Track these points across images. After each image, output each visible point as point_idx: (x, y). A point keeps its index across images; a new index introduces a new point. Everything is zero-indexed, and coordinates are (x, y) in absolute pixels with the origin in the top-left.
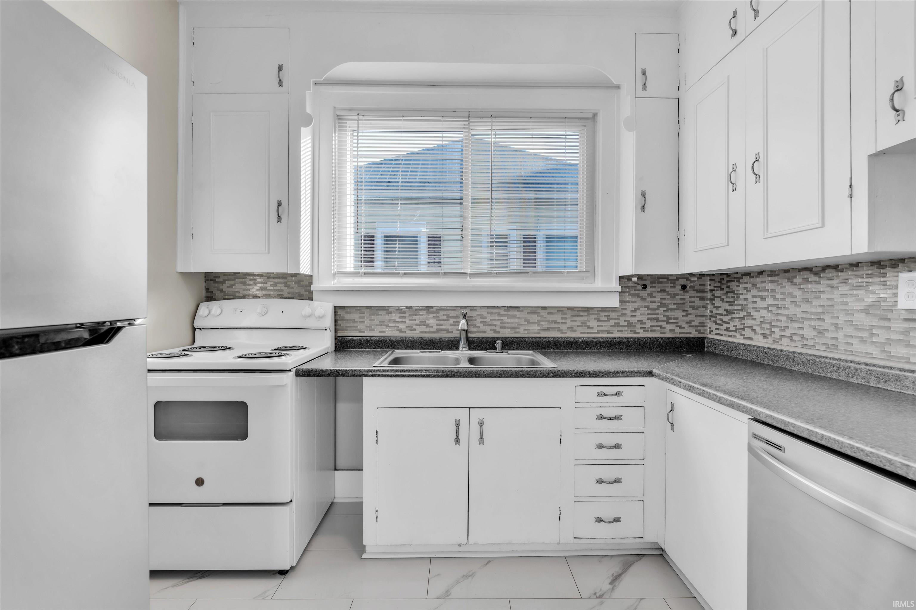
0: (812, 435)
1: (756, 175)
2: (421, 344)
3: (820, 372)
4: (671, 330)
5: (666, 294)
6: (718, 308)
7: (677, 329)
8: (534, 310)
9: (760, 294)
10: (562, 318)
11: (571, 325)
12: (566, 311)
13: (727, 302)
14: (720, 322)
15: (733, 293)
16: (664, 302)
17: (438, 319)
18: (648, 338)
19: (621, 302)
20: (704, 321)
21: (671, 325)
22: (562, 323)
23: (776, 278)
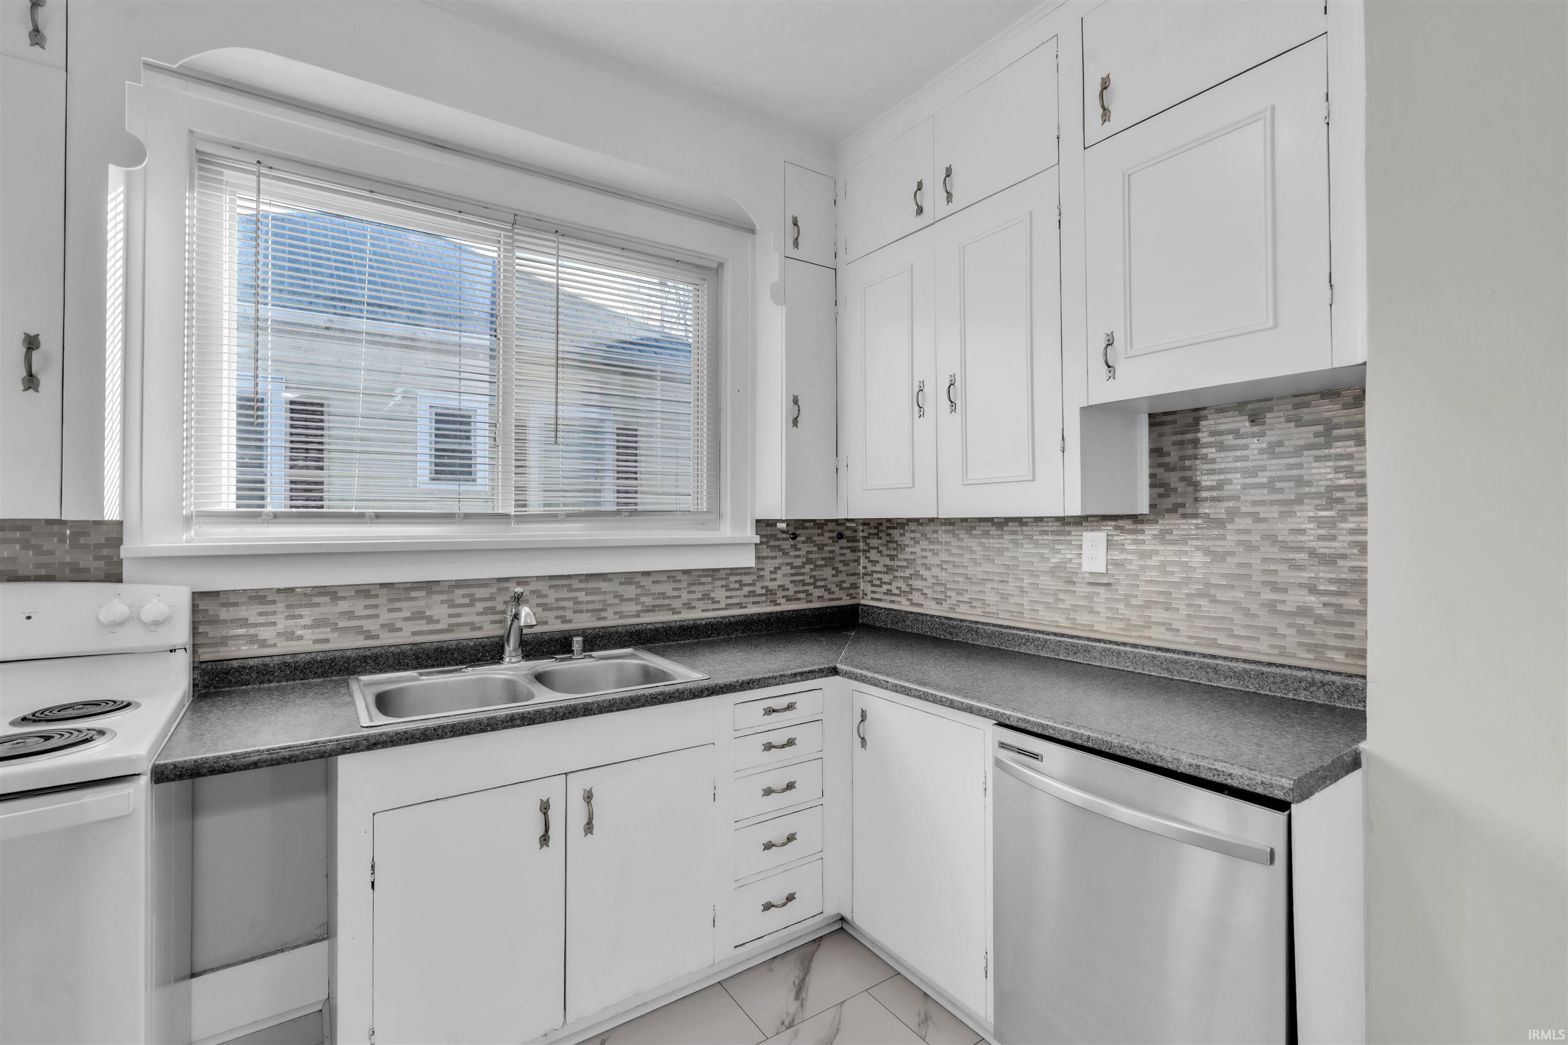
0: (1077, 738)
1: (952, 402)
2: (417, 658)
3: (1007, 645)
4: (819, 597)
5: (813, 544)
6: (874, 563)
7: (826, 595)
8: (629, 578)
9: (932, 547)
10: (674, 589)
11: (688, 599)
12: (680, 576)
13: (888, 556)
14: (878, 583)
15: (895, 545)
16: (810, 556)
17: (451, 604)
18: (794, 611)
19: (758, 558)
20: (857, 582)
21: (820, 590)
22: (674, 597)
23: (951, 528)
